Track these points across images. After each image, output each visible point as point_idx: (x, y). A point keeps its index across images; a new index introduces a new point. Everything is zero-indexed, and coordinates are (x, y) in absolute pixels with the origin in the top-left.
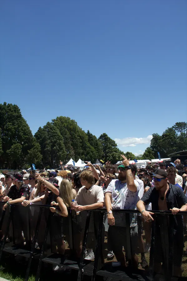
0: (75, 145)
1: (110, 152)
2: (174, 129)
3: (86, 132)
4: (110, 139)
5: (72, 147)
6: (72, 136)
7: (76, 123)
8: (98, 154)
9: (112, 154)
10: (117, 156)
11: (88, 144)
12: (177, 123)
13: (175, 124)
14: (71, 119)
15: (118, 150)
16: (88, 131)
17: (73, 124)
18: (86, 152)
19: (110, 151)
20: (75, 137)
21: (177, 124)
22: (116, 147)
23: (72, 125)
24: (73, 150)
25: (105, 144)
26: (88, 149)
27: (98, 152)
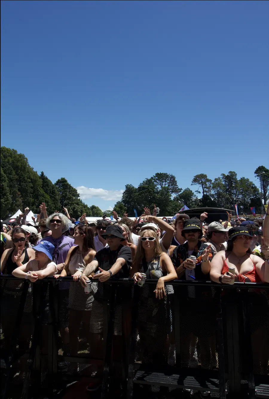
0: (23, 191)
1: (70, 204)
2: (153, 180)
3: (39, 174)
4: (70, 187)
5: (19, 193)
6: (20, 178)
7: (26, 159)
8: (54, 206)
9: (73, 207)
10: (79, 210)
11: (42, 191)
12: (158, 173)
13: (155, 175)
14: (18, 153)
15: (81, 202)
16: (42, 173)
17: (21, 160)
18: (38, 202)
19: (70, 202)
20: (24, 180)
21: (157, 175)
22: (79, 198)
23: (19, 161)
24: (20, 198)
25: (63, 193)
26: (41, 198)
27: (54, 204)
